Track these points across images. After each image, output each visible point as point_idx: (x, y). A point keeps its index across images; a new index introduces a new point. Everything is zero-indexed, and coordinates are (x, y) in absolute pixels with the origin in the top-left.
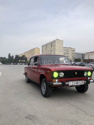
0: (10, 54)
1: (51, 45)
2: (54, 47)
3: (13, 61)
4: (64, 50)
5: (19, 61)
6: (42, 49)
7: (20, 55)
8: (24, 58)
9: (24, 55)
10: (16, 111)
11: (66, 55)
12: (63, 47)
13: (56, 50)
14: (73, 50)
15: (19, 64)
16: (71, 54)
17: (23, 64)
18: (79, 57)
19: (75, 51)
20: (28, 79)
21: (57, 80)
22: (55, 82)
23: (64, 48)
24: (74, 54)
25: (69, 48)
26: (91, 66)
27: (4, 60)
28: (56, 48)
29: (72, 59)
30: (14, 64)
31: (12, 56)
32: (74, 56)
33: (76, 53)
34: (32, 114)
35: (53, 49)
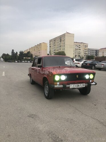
0: (13, 50)
1: (59, 40)
2: (63, 42)
3: (17, 58)
4: (75, 46)
5: (24, 58)
6: (50, 44)
7: (25, 51)
8: (29, 55)
9: (29, 52)
10: (20, 111)
11: (78, 51)
12: (74, 42)
13: (65, 45)
14: (85, 46)
15: (23, 62)
16: (83, 50)
17: (29, 62)
18: (92, 54)
19: (87, 46)
20: (32, 80)
21: (58, 83)
22: (57, 85)
23: (75, 44)
24: (87, 50)
25: (81, 43)
26: (103, 65)
27: (7, 57)
28: (65, 43)
29: (84, 56)
30: (18, 62)
31: (16, 53)
32: (86, 53)
33: (89, 49)
34: (34, 113)
35: (62, 45)
